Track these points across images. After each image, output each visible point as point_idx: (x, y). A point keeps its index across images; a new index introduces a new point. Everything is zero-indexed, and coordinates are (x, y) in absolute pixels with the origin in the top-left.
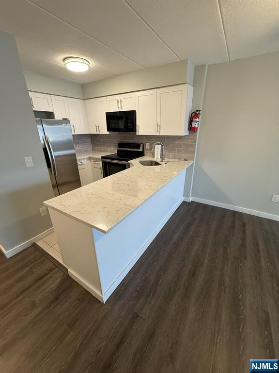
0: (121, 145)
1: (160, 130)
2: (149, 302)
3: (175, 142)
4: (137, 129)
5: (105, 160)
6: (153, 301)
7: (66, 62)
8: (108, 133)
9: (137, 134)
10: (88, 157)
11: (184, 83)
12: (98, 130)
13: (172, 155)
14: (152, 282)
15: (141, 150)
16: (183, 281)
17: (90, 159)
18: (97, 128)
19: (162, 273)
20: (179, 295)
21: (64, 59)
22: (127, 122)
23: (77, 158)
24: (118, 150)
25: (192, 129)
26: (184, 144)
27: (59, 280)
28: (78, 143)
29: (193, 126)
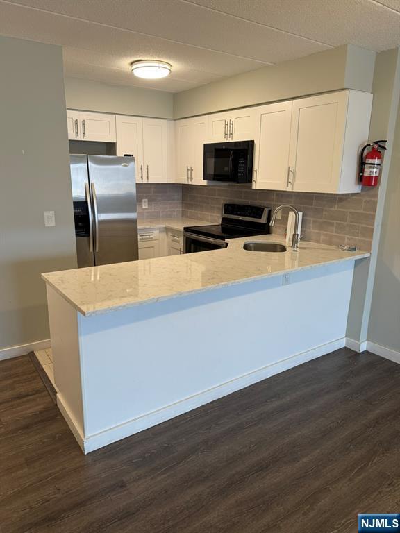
0: (229, 208)
1: (294, 180)
2: (152, 476)
3: (332, 207)
4: (254, 179)
5: (190, 235)
6: (159, 479)
7: (135, 66)
8: (205, 183)
9: (254, 187)
10: (164, 226)
11: (343, 89)
12: (190, 176)
13: (326, 235)
14: (176, 454)
15: (263, 220)
16: (234, 472)
17: (167, 230)
18: (190, 171)
19: (202, 449)
20: (210, 486)
21: (132, 63)
22: (235, 164)
23: (139, 227)
24: (223, 219)
25: (365, 181)
26: (350, 213)
27: (42, 406)
28: (154, 200)
29: (366, 174)
